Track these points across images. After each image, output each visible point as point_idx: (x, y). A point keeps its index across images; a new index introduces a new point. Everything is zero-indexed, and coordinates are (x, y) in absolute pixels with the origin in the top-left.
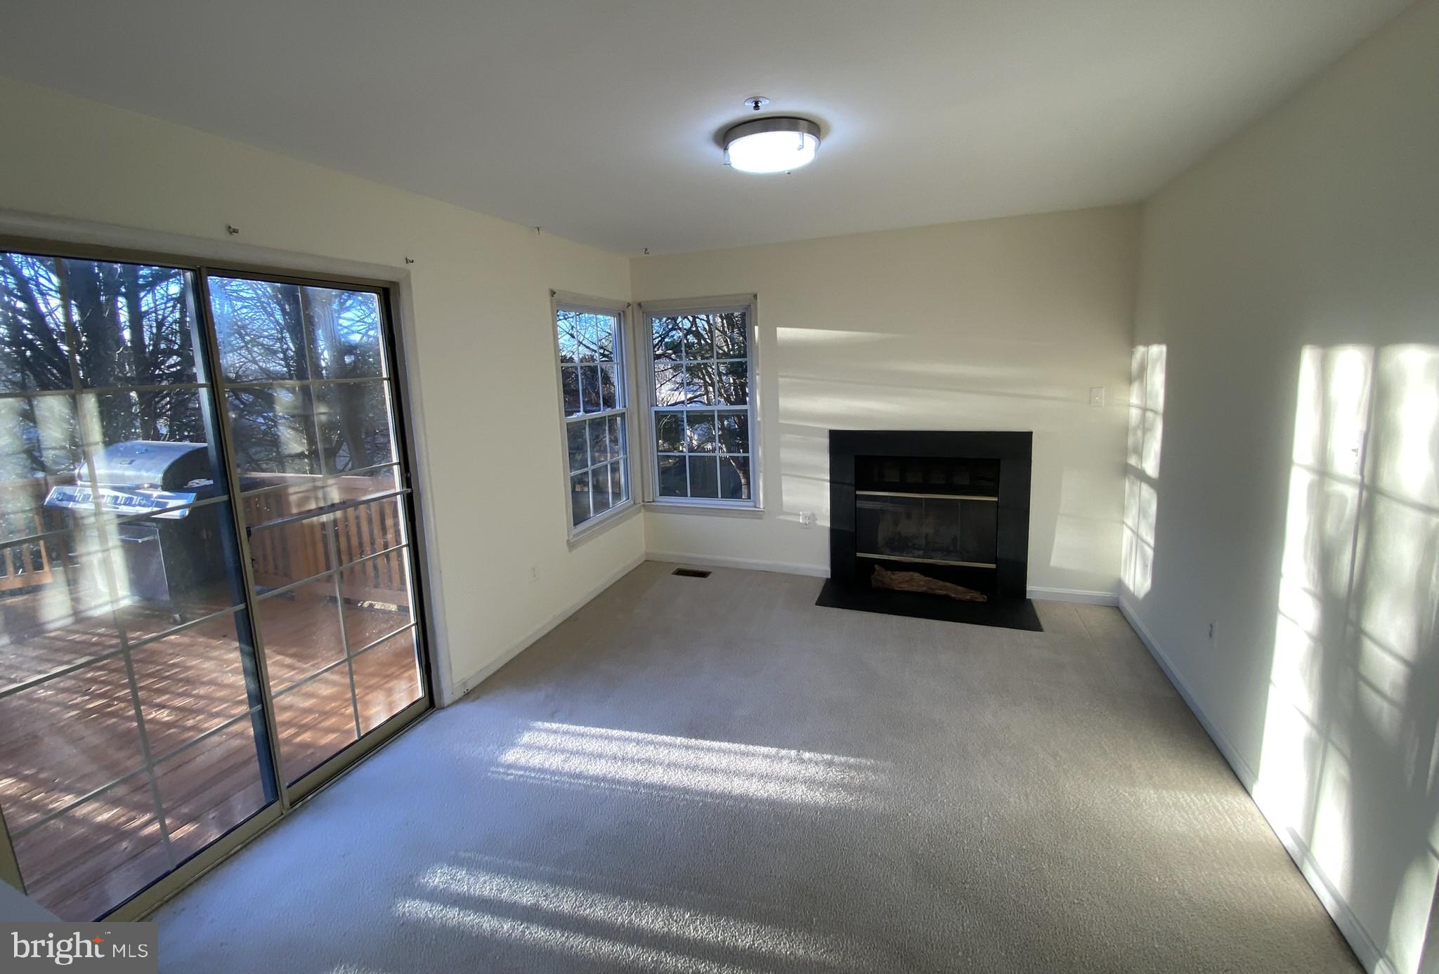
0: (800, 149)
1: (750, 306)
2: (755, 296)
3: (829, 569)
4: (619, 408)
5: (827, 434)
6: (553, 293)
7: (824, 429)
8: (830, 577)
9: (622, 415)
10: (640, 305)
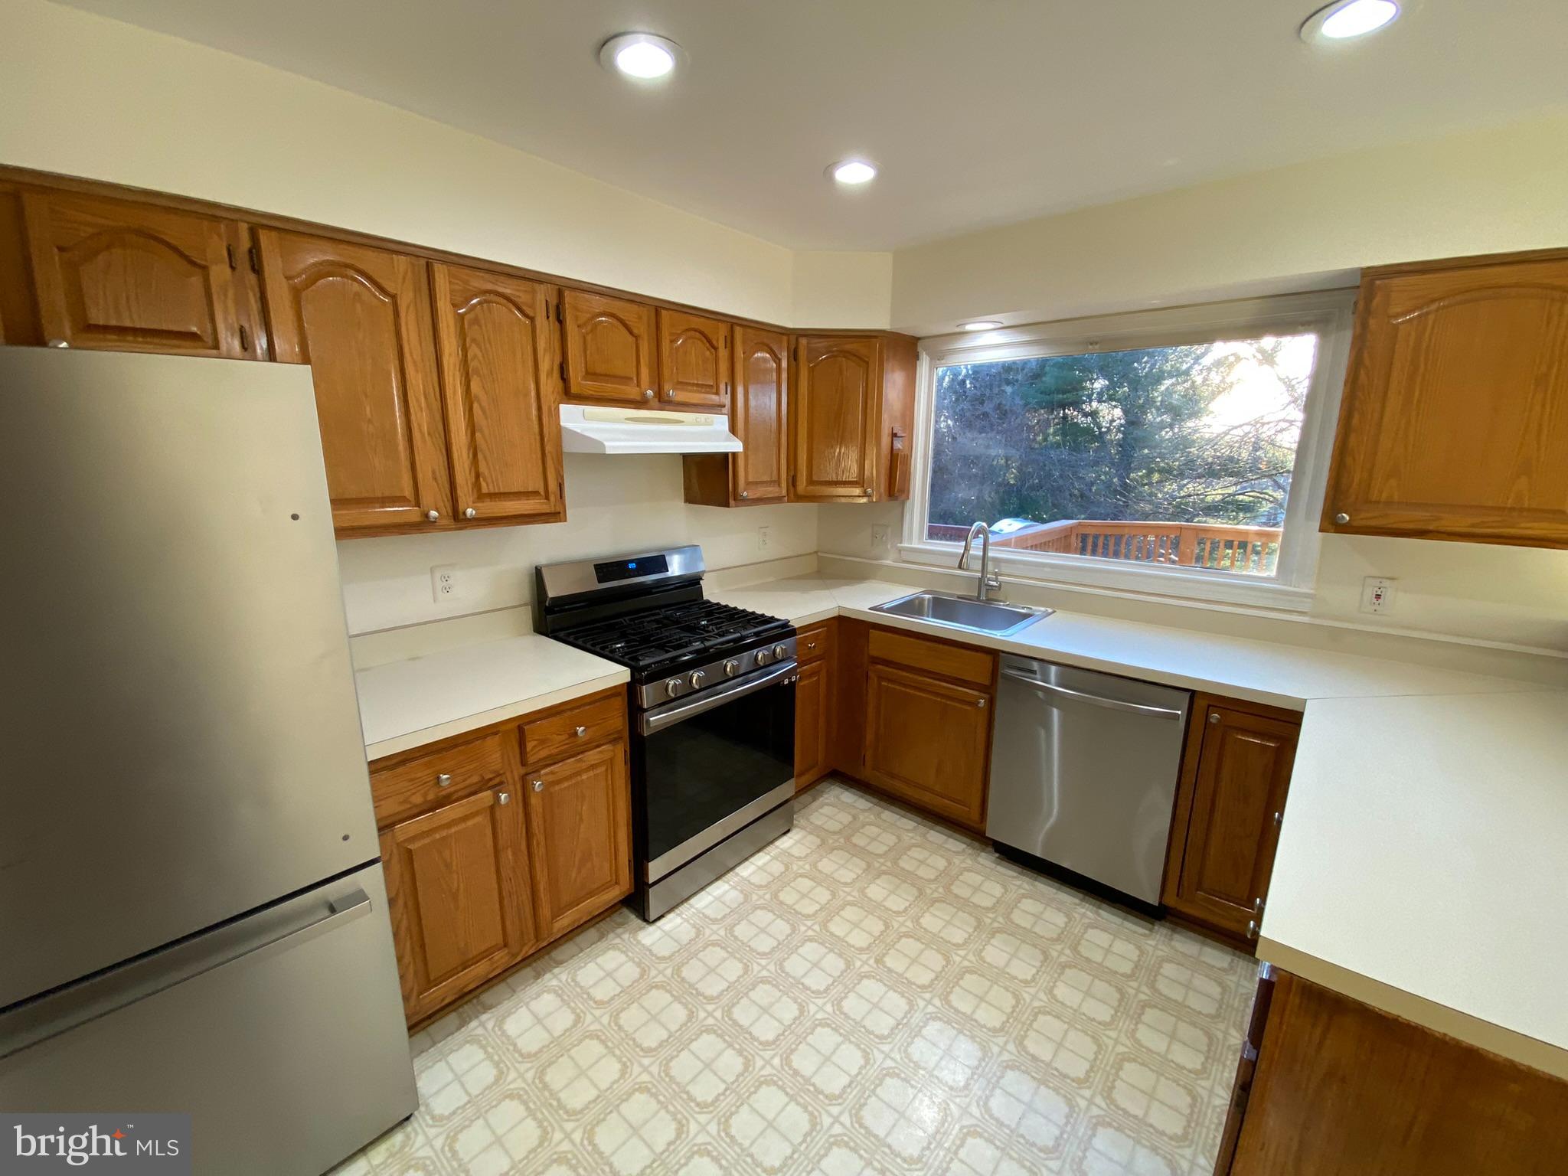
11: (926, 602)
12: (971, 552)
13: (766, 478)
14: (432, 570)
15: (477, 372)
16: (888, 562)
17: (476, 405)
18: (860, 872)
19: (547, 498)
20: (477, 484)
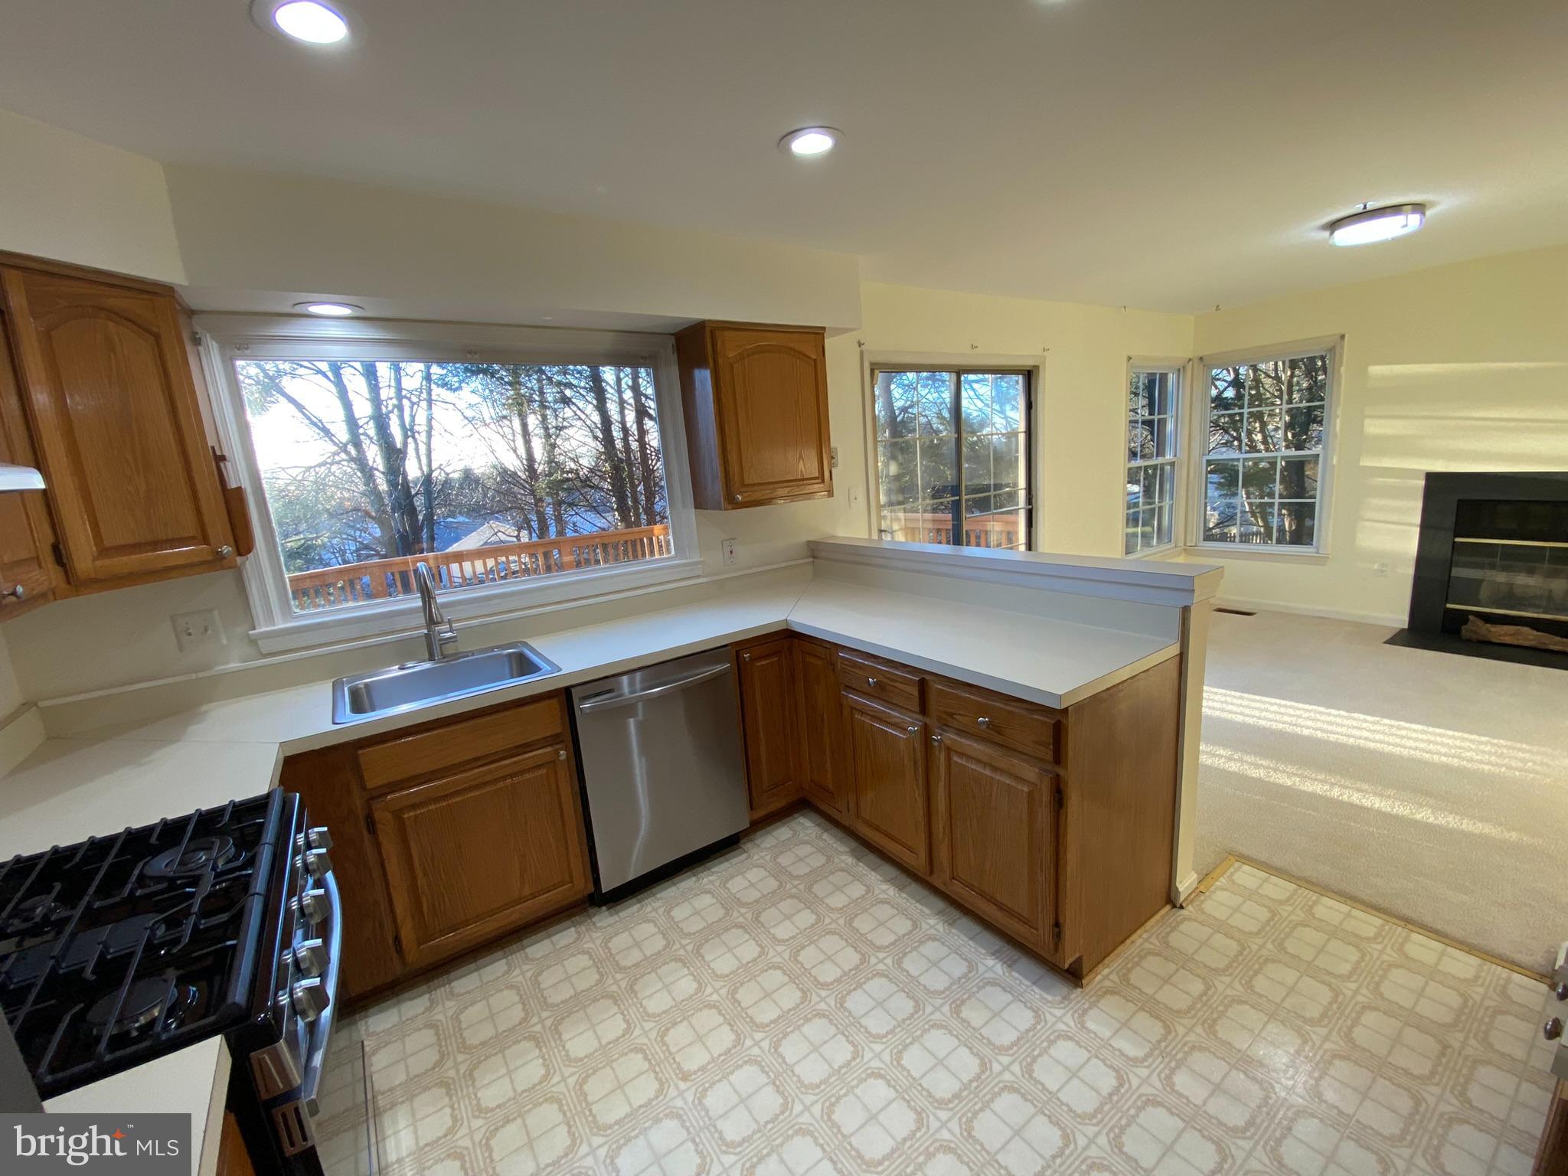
0: (1403, 227)
1: (1334, 347)
2: (1343, 337)
3: (1407, 619)
4: (1169, 457)
5: (1423, 477)
6: (1130, 358)
7: (1420, 470)
8: (1406, 627)
9: (1172, 464)
10: (1201, 359)
12: (439, 600)
16: (234, 665)
18: (537, 1052)
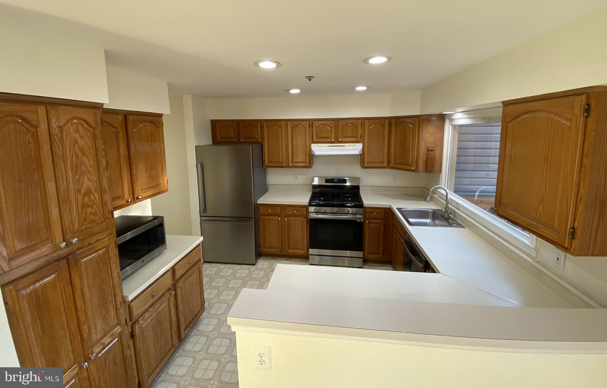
11: (430, 213)
13: (376, 161)
14: (294, 175)
15: (294, 139)
17: (294, 146)
19: (306, 163)
20: (293, 160)
